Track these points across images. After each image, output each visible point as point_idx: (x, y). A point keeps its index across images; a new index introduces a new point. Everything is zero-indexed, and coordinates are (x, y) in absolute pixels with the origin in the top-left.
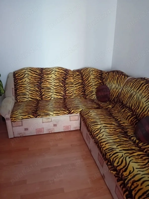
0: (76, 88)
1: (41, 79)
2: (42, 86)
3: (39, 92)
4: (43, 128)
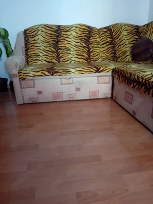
0: (102, 49)
1: (58, 36)
2: (59, 46)
3: (56, 54)
4: (62, 92)
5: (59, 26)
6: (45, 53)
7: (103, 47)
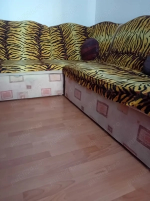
0: (54, 48)
1: (6, 32)
2: (8, 42)
3: (4, 50)
4: (12, 91)
5: (7, 22)
7: (53, 46)
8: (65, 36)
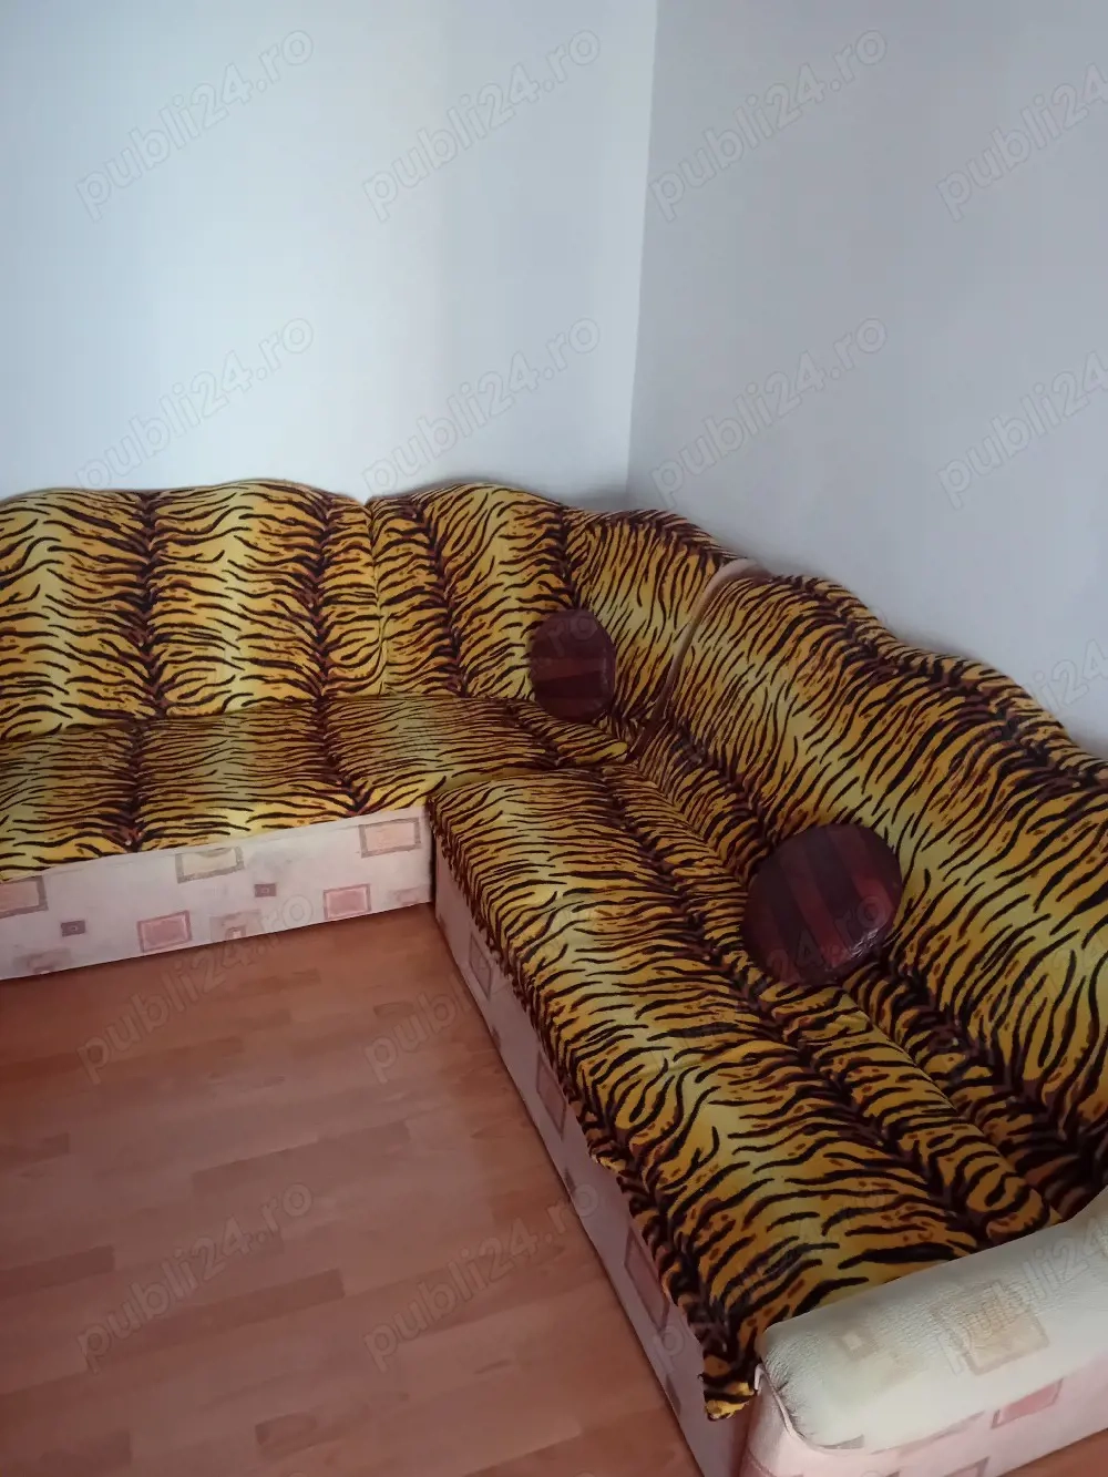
0: (393, 628)
1: (145, 571)
2: (158, 621)
3: (139, 667)
4: (186, 913)
6: (77, 670)
7: (393, 616)
8: (451, 566)
